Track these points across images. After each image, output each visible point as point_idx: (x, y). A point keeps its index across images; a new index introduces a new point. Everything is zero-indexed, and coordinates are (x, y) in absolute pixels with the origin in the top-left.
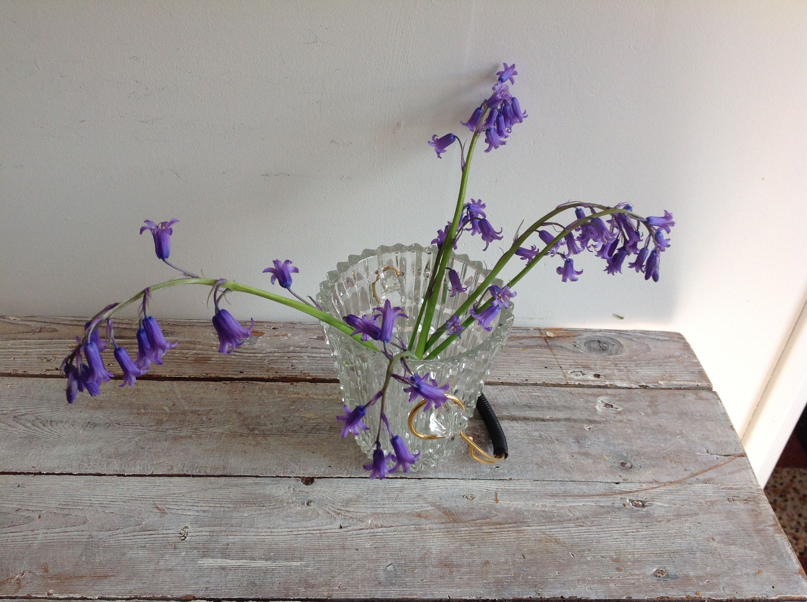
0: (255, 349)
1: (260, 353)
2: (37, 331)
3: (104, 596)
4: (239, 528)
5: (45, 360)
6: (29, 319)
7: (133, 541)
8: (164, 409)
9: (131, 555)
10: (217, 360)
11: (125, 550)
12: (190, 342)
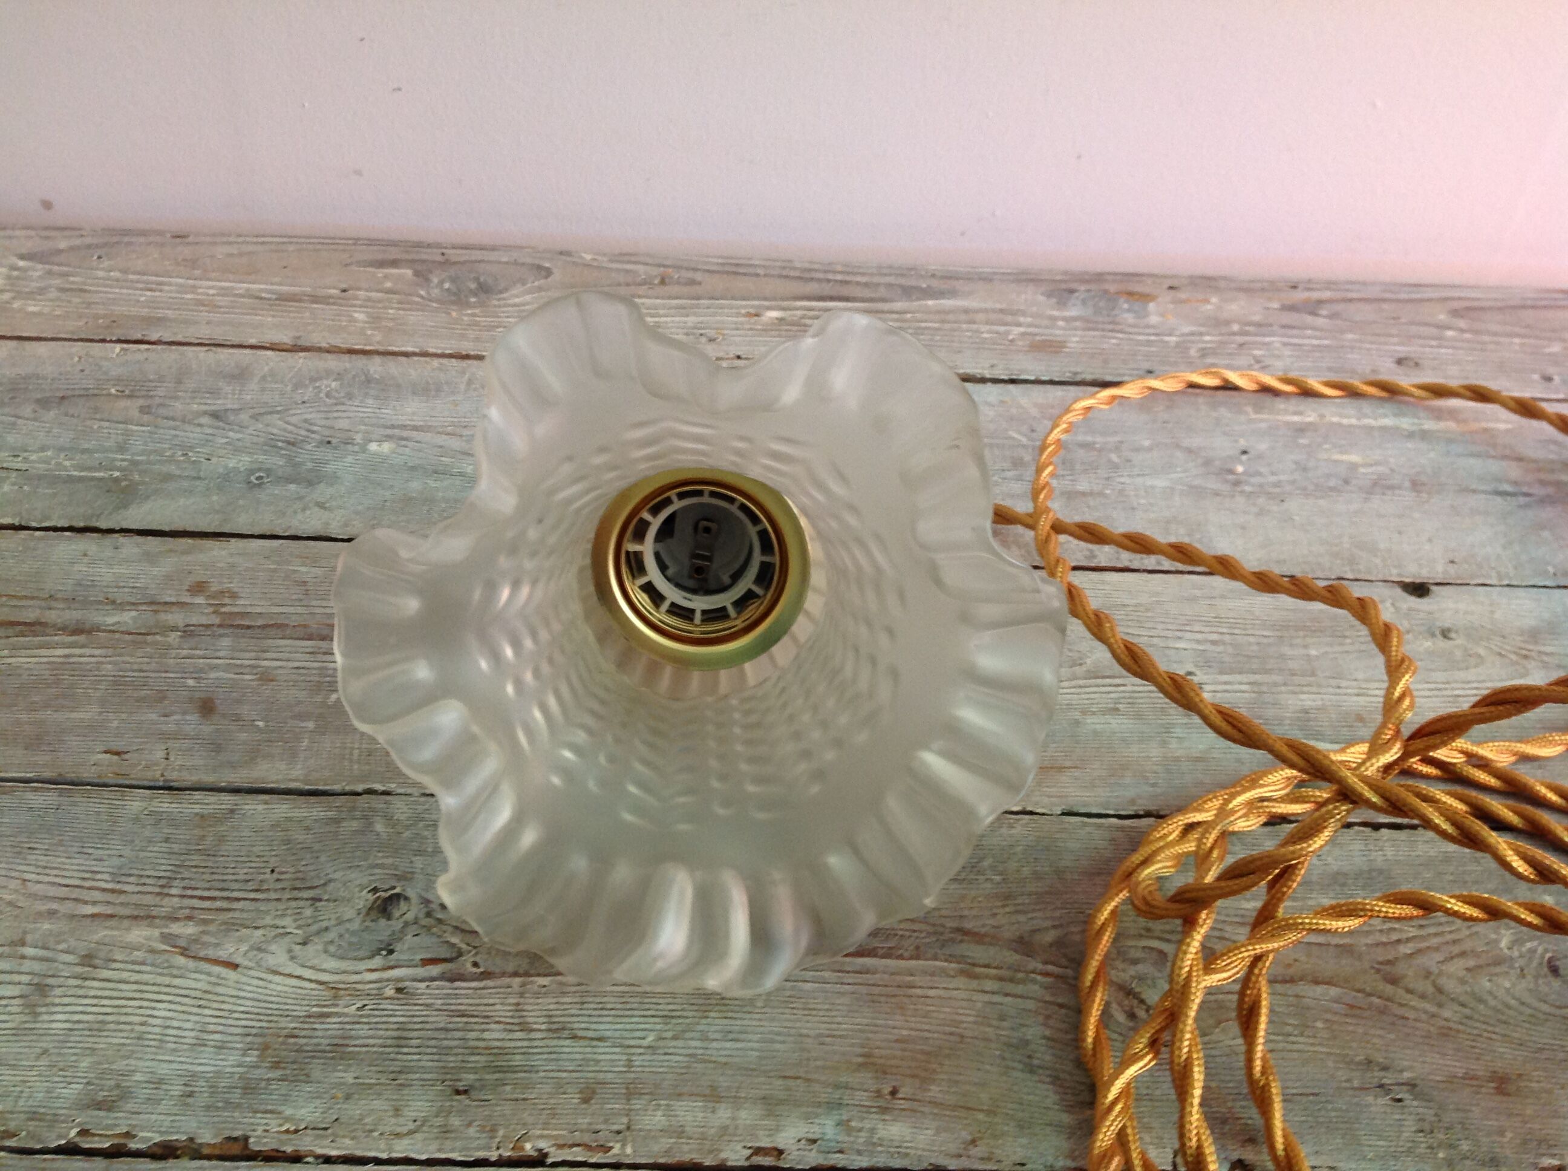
0: (1153, 327)
1: (1170, 335)
2: (656, 282)
3: (1075, 809)
4: (1312, 679)
5: (703, 340)
6: (626, 258)
7: (1084, 696)
8: (1013, 438)
9: (1093, 726)
10: (1082, 345)
11: (1077, 715)
12: (1001, 311)
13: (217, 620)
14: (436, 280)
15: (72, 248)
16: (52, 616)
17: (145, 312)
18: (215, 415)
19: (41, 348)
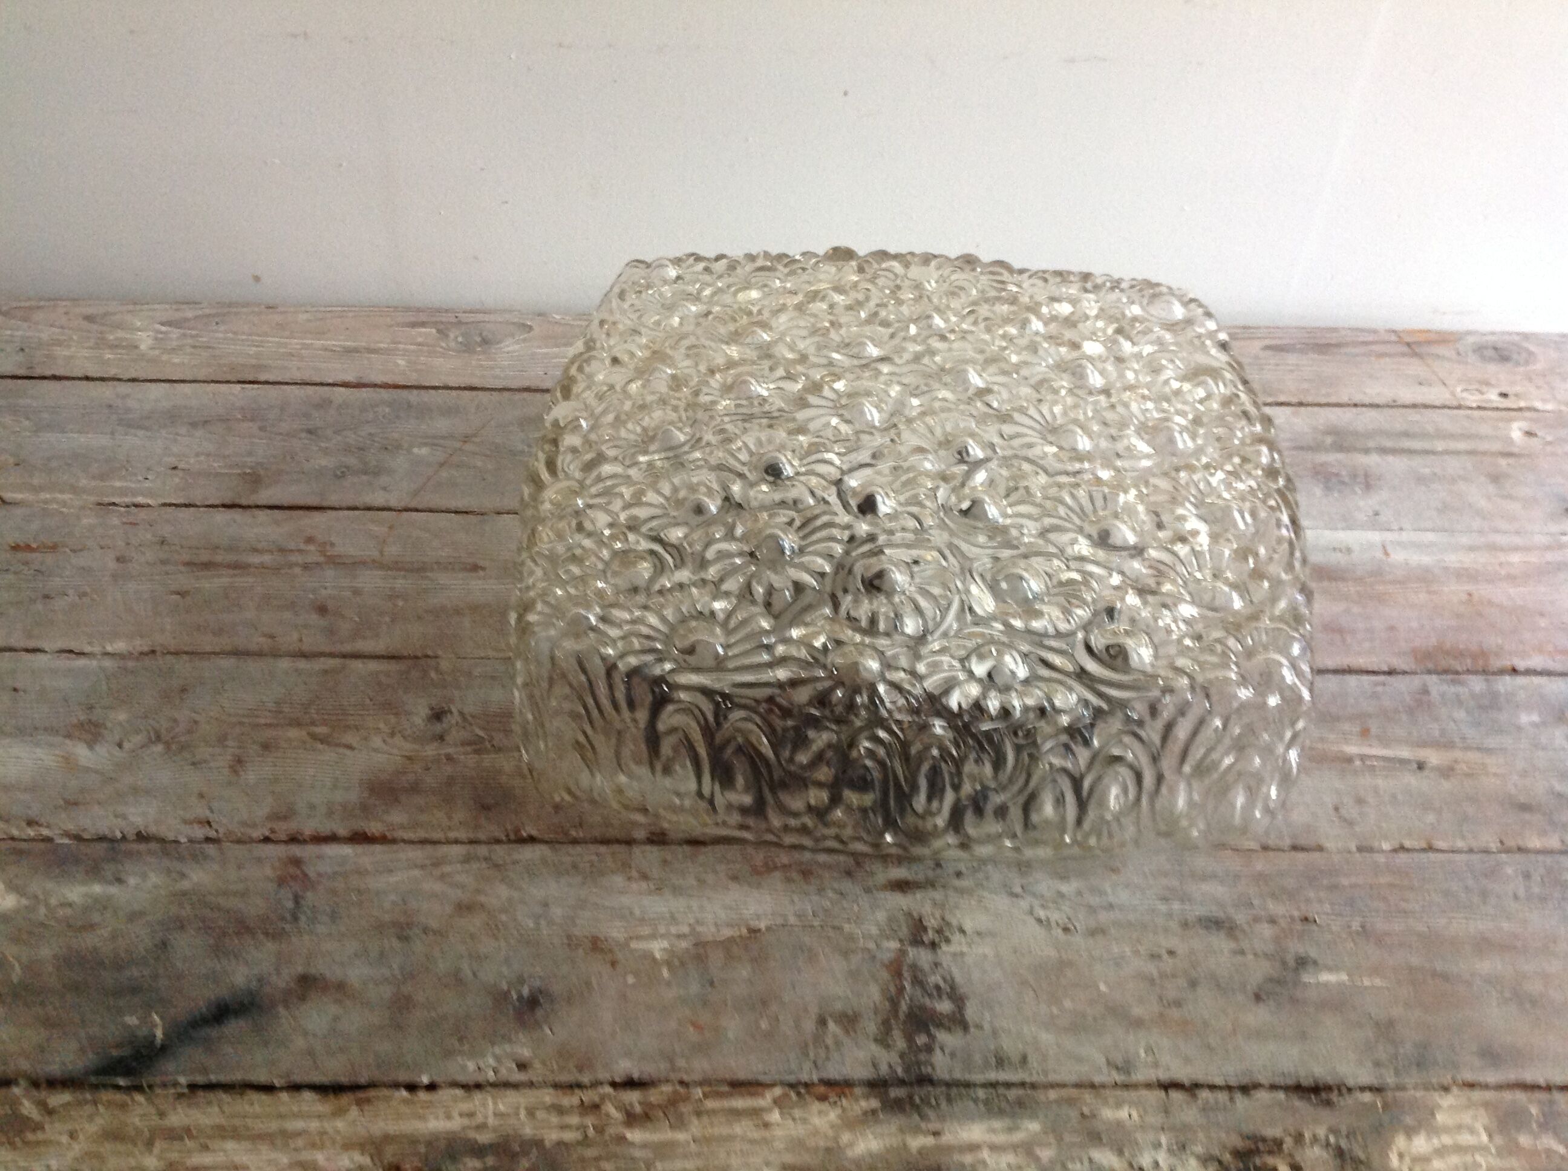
13: (322, 559)
14: (452, 335)
15: (196, 317)
16: (218, 558)
17: (254, 362)
18: (310, 432)
19: (187, 388)
